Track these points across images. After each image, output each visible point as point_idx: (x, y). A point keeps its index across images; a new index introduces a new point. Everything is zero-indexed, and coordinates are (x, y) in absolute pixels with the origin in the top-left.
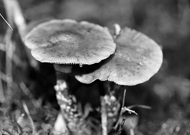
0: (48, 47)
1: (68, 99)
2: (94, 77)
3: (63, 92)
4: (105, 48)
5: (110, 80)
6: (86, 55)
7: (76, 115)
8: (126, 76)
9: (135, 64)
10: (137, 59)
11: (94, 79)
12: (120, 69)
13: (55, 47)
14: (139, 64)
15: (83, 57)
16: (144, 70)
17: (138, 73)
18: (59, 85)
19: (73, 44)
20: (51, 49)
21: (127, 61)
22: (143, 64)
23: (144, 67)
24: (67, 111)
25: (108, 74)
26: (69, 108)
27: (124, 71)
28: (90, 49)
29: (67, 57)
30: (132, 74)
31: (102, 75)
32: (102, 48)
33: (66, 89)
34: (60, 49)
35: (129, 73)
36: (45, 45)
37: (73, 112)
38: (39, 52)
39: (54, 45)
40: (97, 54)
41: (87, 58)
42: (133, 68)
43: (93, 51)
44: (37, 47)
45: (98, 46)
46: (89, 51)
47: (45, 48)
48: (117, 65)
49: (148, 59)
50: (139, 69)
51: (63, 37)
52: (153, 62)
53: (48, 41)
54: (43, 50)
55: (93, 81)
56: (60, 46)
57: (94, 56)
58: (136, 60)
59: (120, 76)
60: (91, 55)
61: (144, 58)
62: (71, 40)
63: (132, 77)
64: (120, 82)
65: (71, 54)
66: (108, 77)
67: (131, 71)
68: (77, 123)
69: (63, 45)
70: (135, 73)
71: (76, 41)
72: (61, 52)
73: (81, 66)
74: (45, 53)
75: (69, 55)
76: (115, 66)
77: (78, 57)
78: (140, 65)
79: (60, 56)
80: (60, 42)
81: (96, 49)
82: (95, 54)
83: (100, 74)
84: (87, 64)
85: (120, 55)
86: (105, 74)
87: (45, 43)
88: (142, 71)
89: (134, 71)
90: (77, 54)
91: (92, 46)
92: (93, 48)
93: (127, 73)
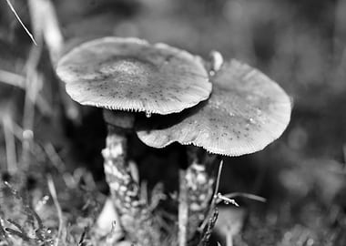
0: (95, 80)
1: (123, 174)
2: (169, 137)
3: (115, 161)
4: (192, 89)
5: (197, 143)
6: (159, 97)
7: (135, 203)
8: (225, 140)
9: (241, 120)
10: (247, 112)
11: (169, 140)
12: (216, 126)
13: (108, 81)
14: (248, 121)
15: (153, 100)
16: (256, 132)
17: (246, 136)
18: (110, 148)
19: (138, 78)
20: (100, 84)
21: (229, 115)
22: (257, 121)
23: (257, 127)
24: (121, 194)
25: (194, 134)
26: (124, 189)
27: (222, 130)
28: (167, 89)
29: (125, 98)
30: (234, 137)
31: (184, 135)
32: (188, 88)
33: (122, 155)
34: (116, 85)
35: (230, 135)
36: (91, 77)
37: (131, 197)
38: (80, 87)
39: (106, 77)
40: (178, 97)
41: (160, 103)
42: (237, 127)
43: (171, 92)
44: (77, 79)
45: (181, 85)
46: (165, 93)
47: (90, 81)
48: (211, 120)
49: (265, 115)
50: (247, 129)
51: (122, 65)
52: (273, 120)
53: (97, 72)
54: (87, 84)
55: (168, 143)
56: (116, 80)
57: (172, 100)
58: (244, 115)
59: (215, 138)
60: (167, 98)
61: (259, 112)
62: (135, 71)
63: (235, 141)
64: (214, 148)
65: (133, 95)
66: (194, 139)
67: (234, 131)
68: (137, 216)
69: (121, 79)
70: (241, 136)
71: (144, 73)
72: (116, 90)
73: (148, 116)
74: (89, 89)
75: (130, 95)
76: (206, 122)
77: (144, 101)
78: (251, 124)
79: (114, 95)
80: (117, 73)
81: (178, 89)
82: (174, 98)
83: (181, 133)
84: (159, 112)
85: (217, 103)
86: (189, 133)
87: (91, 74)
88: (254, 134)
89: (239, 132)
90: (144, 95)
91: (171, 84)
92: (171, 88)
93: (226, 134)
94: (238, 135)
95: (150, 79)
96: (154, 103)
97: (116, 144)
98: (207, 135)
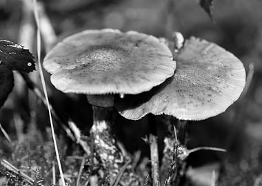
0: (76, 69)
2: (144, 110)
4: (159, 68)
5: (168, 113)
6: (130, 79)
8: (191, 106)
9: (204, 89)
11: (144, 112)
12: (183, 96)
13: (86, 70)
14: (210, 89)
15: (125, 83)
16: (218, 97)
17: (209, 101)
18: (96, 125)
19: (111, 64)
20: (79, 73)
22: (217, 88)
23: (218, 92)
25: (165, 104)
26: (111, 158)
27: (187, 99)
28: (137, 71)
29: (101, 84)
30: (200, 103)
31: (156, 107)
32: (155, 68)
33: (107, 130)
34: (93, 73)
35: (195, 102)
36: (72, 67)
37: (118, 164)
38: (62, 77)
39: (85, 66)
40: (147, 77)
41: (131, 84)
42: (201, 95)
44: (60, 70)
45: (150, 66)
46: (136, 74)
47: (70, 71)
48: (178, 91)
49: (224, 81)
50: (210, 95)
51: (98, 54)
54: (68, 74)
55: (144, 115)
56: (93, 68)
57: (142, 80)
58: (206, 84)
59: (182, 104)
60: (137, 79)
63: (200, 107)
64: (182, 116)
65: (108, 80)
66: (164, 109)
67: (198, 98)
69: (97, 67)
70: (205, 102)
71: (116, 60)
72: (94, 77)
73: (122, 97)
74: (70, 78)
75: (105, 80)
76: (175, 94)
77: (117, 84)
78: (213, 91)
80: (94, 62)
81: (146, 70)
82: (144, 78)
83: (153, 105)
84: (132, 93)
85: (182, 76)
86: (160, 104)
87: (72, 64)
88: (215, 97)
89: (204, 99)
90: (117, 79)
91: (140, 66)
92: (141, 69)
93: (192, 102)
94: (202, 101)
98: (176, 105)
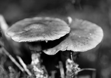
0: (23, 33)
1: (41, 70)
2: (57, 50)
3: (36, 65)
4: (62, 30)
5: (68, 49)
8: (80, 46)
10: (86, 35)
11: (57, 51)
12: (75, 42)
14: (87, 38)
16: (91, 41)
17: (87, 43)
18: (34, 61)
19: (40, 29)
22: (90, 38)
25: (66, 46)
26: (42, 76)
27: (77, 43)
28: (53, 31)
29: (36, 37)
30: (83, 44)
31: (62, 47)
33: (39, 63)
34: (31, 33)
36: (21, 32)
38: (17, 36)
39: (27, 32)
40: (58, 33)
41: (51, 36)
42: (83, 41)
43: (54, 32)
45: (58, 29)
46: (52, 33)
47: (21, 34)
48: (72, 40)
49: (93, 35)
50: (87, 41)
51: (33, 26)
53: (23, 30)
55: (57, 52)
56: (31, 31)
59: (75, 46)
61: (91, 34)
62: (38, 27)
63: (84, 46)
64: (76, 50)
65: (39, 35)
66: (67, 48)
67: (82, 43)
69: (33, 31)
70: (86, 43)
71: (42, 27)
73: (47, 42)
74: (21, 36)
76: (71, 41)
77: (44, 36)
78: (88, 39)
79: (31, 36)
80: (31, 29)
81: (57, 31)
83: (61, 47)
85: (73, 34)
86: (64, 46)
87: (21, 31)
88: (90, 42)
89: (85, 43)
91: (54, 29)
92: (54, 31)
93: (79, 44)
94: (84, 44)
95: (45, 29)
96: (48, 36)
97: (36, 58)
98: (72, 45)
